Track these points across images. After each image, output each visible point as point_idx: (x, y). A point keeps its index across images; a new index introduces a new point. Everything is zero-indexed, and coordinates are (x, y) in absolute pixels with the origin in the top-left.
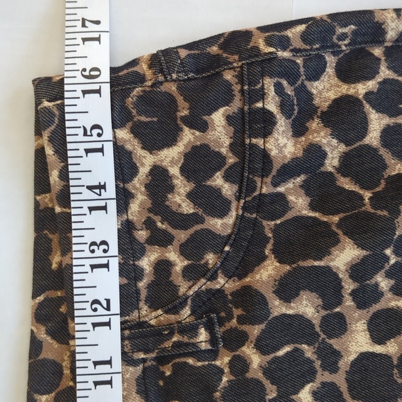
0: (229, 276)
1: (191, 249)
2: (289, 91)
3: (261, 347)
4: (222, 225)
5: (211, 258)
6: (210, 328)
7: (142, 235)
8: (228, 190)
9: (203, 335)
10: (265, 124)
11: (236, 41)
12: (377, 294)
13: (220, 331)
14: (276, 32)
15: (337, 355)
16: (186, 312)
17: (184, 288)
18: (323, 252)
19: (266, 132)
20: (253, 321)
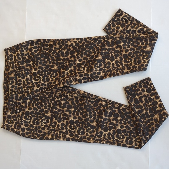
0: (21, 65)
1: (18, 63)
2: (25, 48)
3: (24, 71)
4: (21, 60)
5: (20, 63)
6: (20, 70)
7: (14, 62)
8: (21, 57)
9: (19, 70)
10: (23, 51)
11: (20, 44)
12: (35, 66)
13: (21, 70)
14: (23, 43)
15: (32, 72)
16: (18, 68)
17: (18, 66)
18: (30, 62)
19: (23, 52)
20: (24, 69)
